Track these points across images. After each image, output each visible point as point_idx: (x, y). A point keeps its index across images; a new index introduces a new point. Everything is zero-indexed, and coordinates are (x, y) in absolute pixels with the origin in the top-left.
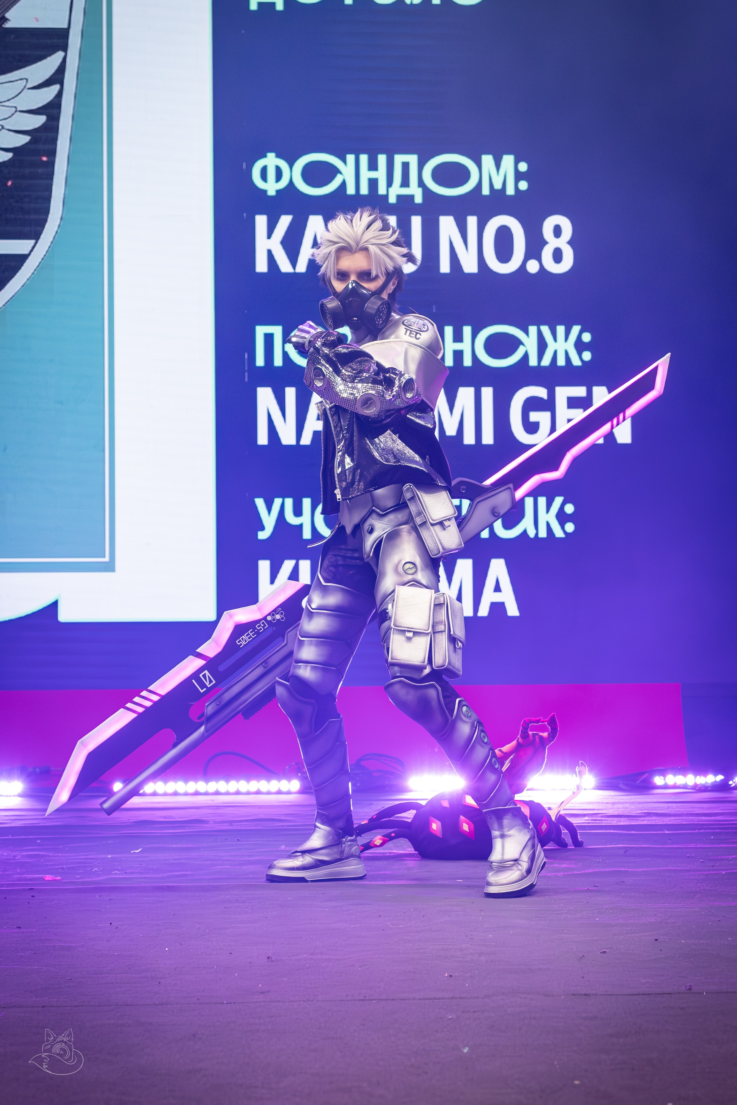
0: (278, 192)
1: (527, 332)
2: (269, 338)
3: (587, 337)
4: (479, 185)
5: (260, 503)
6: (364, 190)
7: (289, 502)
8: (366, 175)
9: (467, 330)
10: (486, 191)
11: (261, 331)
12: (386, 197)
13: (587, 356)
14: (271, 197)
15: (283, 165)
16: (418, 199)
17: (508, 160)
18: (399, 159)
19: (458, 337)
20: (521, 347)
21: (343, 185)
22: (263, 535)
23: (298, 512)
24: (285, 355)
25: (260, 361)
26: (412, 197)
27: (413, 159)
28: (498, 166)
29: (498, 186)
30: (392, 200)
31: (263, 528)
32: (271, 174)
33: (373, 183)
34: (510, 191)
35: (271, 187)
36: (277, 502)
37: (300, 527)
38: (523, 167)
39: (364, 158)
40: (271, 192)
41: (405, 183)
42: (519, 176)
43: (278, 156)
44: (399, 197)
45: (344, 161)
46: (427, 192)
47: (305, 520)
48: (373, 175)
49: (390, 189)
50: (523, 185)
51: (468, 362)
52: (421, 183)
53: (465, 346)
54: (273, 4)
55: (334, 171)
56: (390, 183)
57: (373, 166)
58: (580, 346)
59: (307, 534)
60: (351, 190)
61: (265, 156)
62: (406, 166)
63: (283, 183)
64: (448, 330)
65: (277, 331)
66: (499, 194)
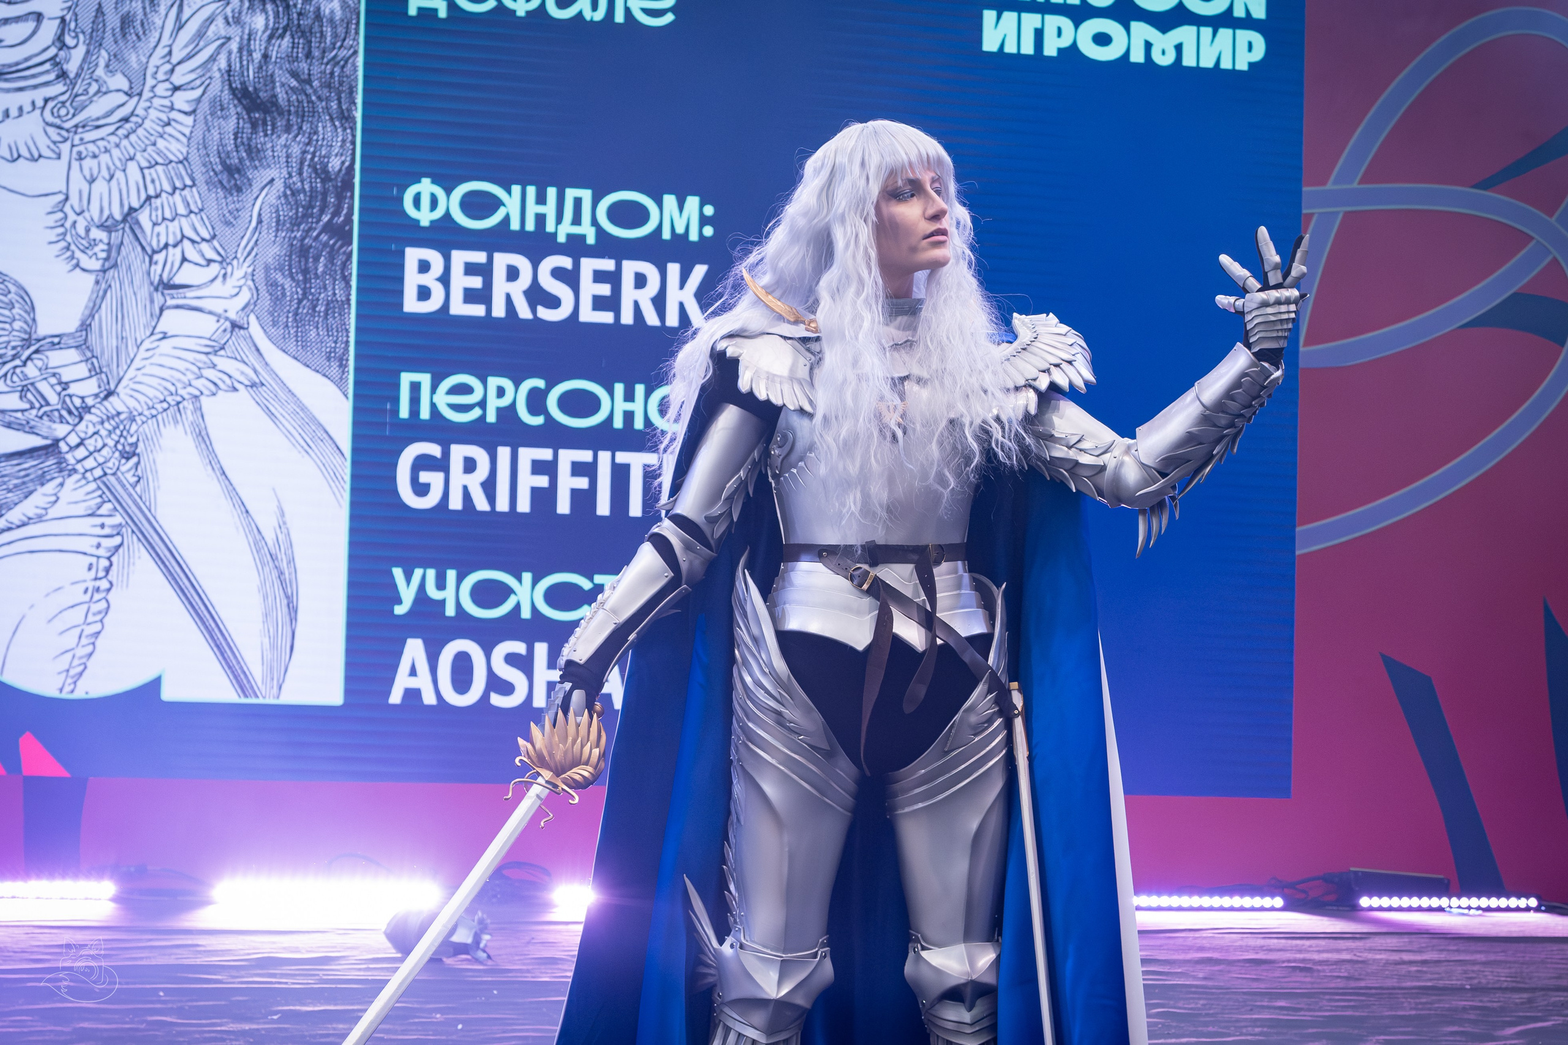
0: (432, 222)
2: (415, 387)
4: (659, 228)
5: (398, 573)
6: (530, 226)
7: (431, 573)
8: (532, 209)
9: (640, 389)
10: (666, 235)
11: (406, 378)
12: (555, 235)
14: (425, 228)
15: (440, 192)
16: (591, 240)
17: (693, 202)
18: (571, 193)
19: (629, 397)
21: (507, 220)
22: (400, 610)
23: (441, 585)
24: (433, 406)
25: (404, 413)
26: (583, 237)
27: (586, 195)
28: (681, 207)
29: (680, 230)
30: (561, 239)
31: (399, 602)
32: (425, 202)
33: (541, 219)
34: (694, 237)
35: (425, 217)
36: (418, 573)
37: (442, 603)
38: (709, 210)
39: (531, 190)
40: (425, 223)
41: (577, 220)
42: (704, 221)
43: (433, 182)
44: (570, 237)
45: (509, 192)
46: (600, 232)
47: (449, 594)
48: (541, 209)
49: (560, 227)
50: (708, 231)
51: (639, 424)
52: (594, 222)
53: (637, 407)
54: (436, 10)
55: (496, 203)
56: (559, 219)
57: (541, 199)
59: (450, 611)
60: (515, 225)
61: (419, 182)
62: (578, 202)
63: (439, 213)
64: (619, 388)
65: (425, 379)
66: (680, 239)
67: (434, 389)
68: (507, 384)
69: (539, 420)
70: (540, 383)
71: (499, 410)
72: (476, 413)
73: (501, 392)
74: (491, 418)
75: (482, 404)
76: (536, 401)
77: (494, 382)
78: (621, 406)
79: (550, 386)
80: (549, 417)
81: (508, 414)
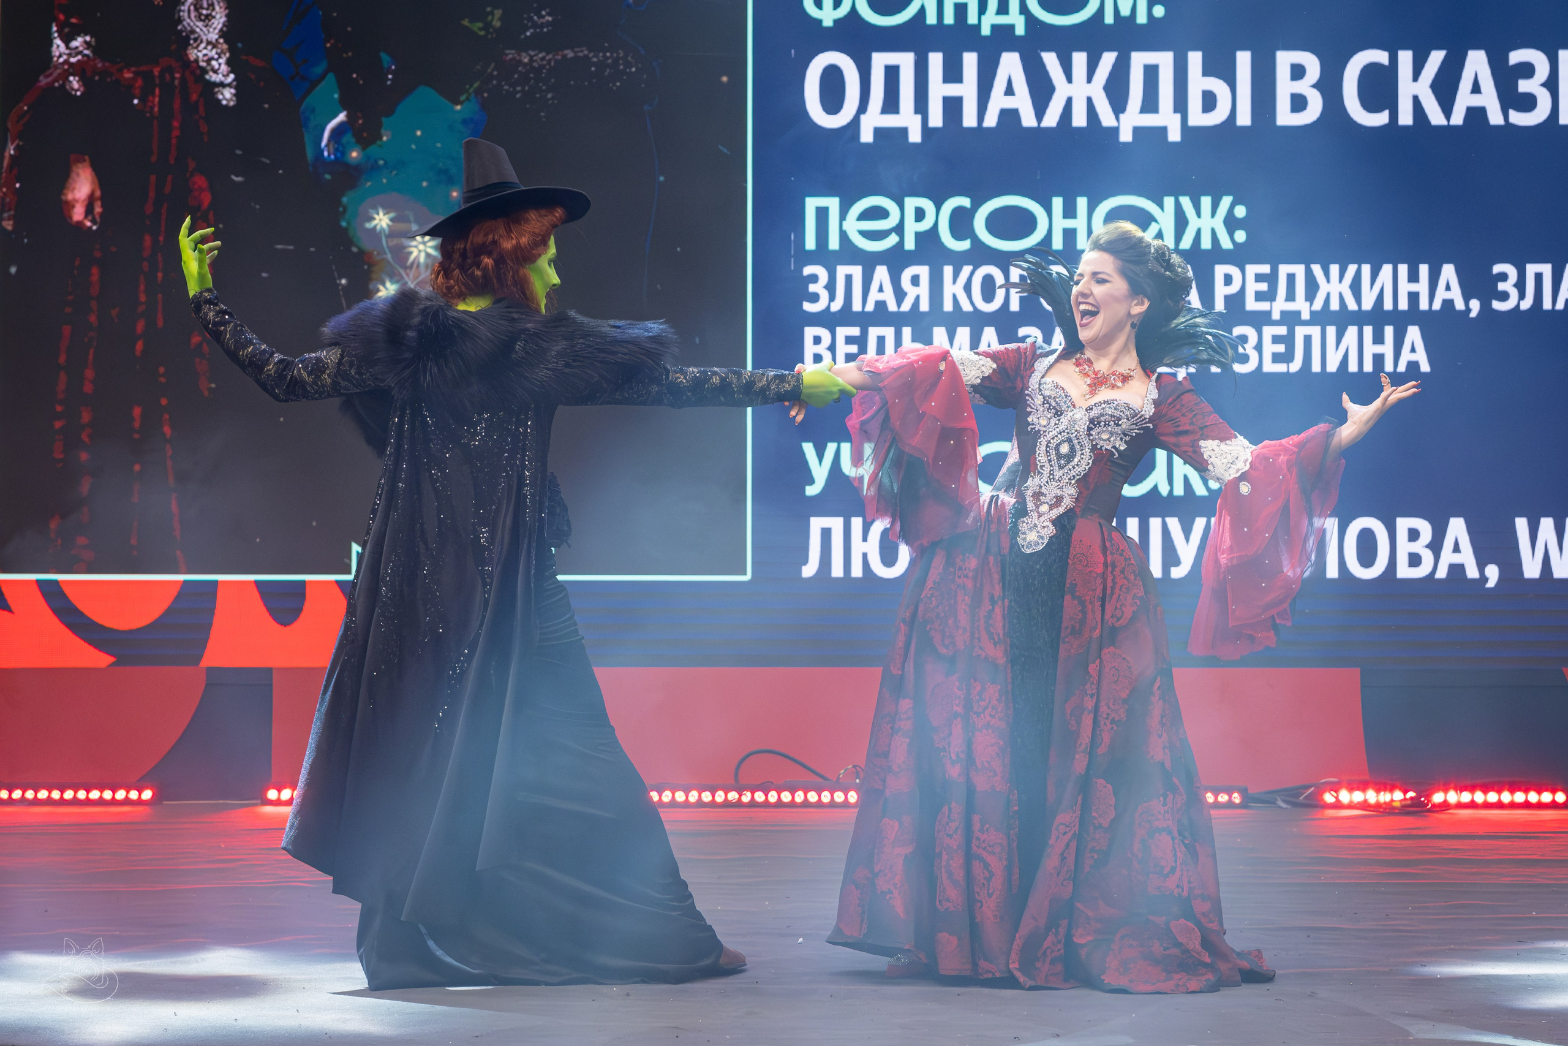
0: (836, 22)
1: (1161, 205)
2: (822, 214)
3: (1240, 211)
4: (1100, 11)
5: (809, 449)
6: (949, 19)
10: (1109, 19)
11: (812, 204)
12: (978, 27)
13: (1241, 236)
14: (828, 28)
16: (1020, 30)
19: (1070, 212)
20: (1153, 224)
21: (921, 12)
22: (812, 491)
24: (843, 235)
25: (810, 244)
26: (1012, 27)
29: (1125, 11)
30: (986, 31)
33: (961, 9)
34: (1142, 18)
35: (828, 16)
40: (828, 23)
41: (1003, 9)
44: (994, 27)
46: (1031, 20)
49: (983, 17)
50: (1159, 11)
52: (1024, 9)
53: (1079, 223)
56: (982, 9)
58: (1231, 223)
60: (931, 19)
63: (844, 10)
64: (1057, 203)
65: (833, 204)
66: (1126, 23)
67: (843, 216)
68: (927, 204)
69: (965, 245)
70: (965, 202)
71: (918, 235)
72: (893, 239)
73: (920, 214)
74: (910, 244)
75: (899, 229)
76: (961, 223)
77: (912, 203)
78: (1060, 223)
79: (976, 205)
80: (976, 241)
81: (929, 239)
